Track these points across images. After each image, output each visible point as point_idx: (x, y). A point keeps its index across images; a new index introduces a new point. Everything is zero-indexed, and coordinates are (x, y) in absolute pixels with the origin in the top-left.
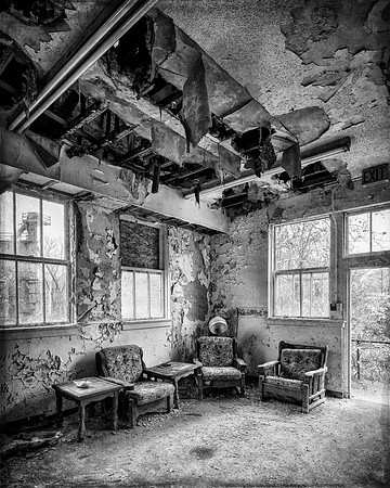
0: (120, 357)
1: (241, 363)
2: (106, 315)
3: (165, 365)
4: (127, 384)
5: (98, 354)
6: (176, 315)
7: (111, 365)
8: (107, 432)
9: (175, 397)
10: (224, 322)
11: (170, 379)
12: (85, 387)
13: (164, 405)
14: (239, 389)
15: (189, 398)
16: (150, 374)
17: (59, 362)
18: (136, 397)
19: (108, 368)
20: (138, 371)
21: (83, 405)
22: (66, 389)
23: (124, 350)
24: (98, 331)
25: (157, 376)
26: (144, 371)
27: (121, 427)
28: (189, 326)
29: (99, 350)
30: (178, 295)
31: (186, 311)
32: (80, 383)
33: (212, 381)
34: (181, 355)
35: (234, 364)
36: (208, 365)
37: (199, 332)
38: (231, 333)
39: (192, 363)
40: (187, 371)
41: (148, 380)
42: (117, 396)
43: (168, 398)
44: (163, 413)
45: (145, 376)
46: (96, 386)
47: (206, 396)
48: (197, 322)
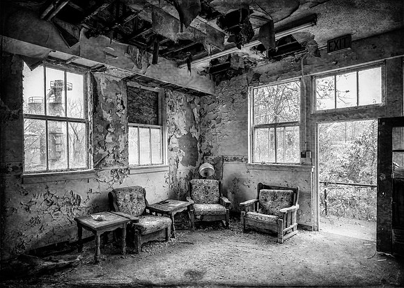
0: (127, 196)
1: (226, 201)
2: (116, 162)
3: (164, 202)
4: (134, 218)
5: (110, 194)
6: (173, 161)
7: (121, 202)
8: (118, 257)
9: (172, 229)
10: (211, 167)
11: (168, 214)
12: (100, 220)
13: (162, 235)
14: (224, 222)
15: (183, 229)
16: (152, 210)
17: (80, 200)
18: (141, 228)
19: (118, 205)
20: (141, 207)
21: (99, 234)
22: (85, 221)
23: (131, 190)
24: (109, 175)
25: (158, 212)
26: (147, 208)
27: (129, 253)
28: (183, 170)
29: (111, 190)
30: (174, 146)
31: (181, 158)
32: (96, 217)
33: (202, 216)
34: (176, 195)
35: (220, 202)
36: (198, 202)
37: (192, 175)
38: (218, 176)
39: (186, 201)
40: (181, 207)
41: (151, 214)
42: (125, 227)
43: (167, 229)
44: (163, 242)
45: (148, 211)
46: (109, 219)
47: (198, 227)
48: (190, 167)
